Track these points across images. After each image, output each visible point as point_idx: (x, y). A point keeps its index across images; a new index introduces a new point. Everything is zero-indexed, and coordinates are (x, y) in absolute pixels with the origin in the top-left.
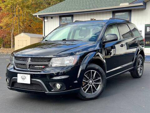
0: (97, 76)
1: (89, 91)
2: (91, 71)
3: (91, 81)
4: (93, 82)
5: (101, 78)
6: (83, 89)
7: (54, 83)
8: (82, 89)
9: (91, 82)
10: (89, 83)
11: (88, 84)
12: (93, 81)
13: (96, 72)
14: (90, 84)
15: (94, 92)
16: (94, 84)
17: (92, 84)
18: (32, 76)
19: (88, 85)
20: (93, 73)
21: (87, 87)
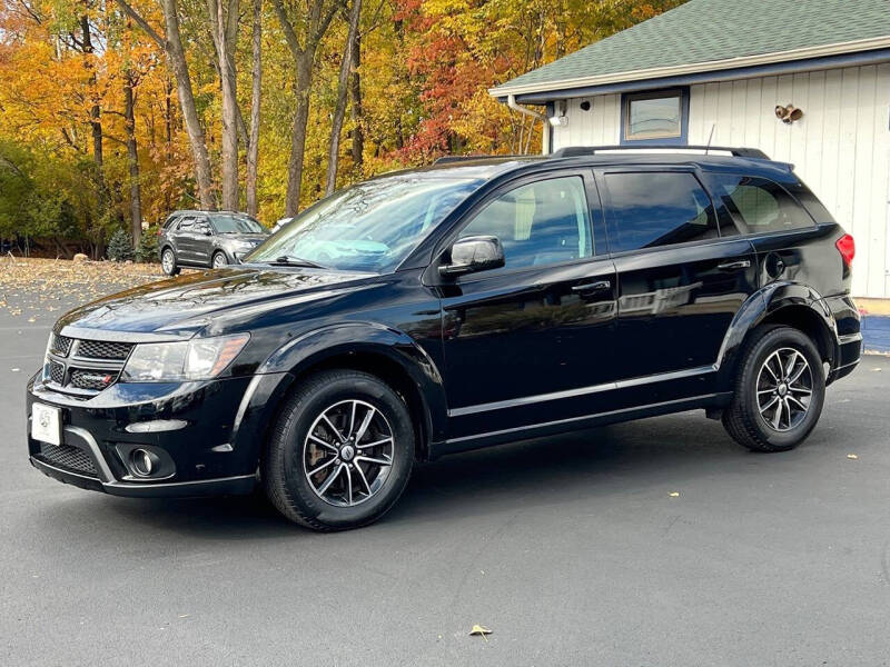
0: (376, 428)
1: (337, 491)
2: (356, 402)
3: (346, 449)
4: (356, 454)
5: (391, 439)
6: (312, 477)
7: (132, 449)
8: (308, 475)
9: (348, 453)
10: (340, 457)
11: (336, 459)
12: (356, 450)
13: (374, 409)
14: (343, 460)
15: (356, 496)
16: (359, 461)
17: (351, 461)
18: (67, 417)
19: (333, 465)
20: (362, 411)
21: (330, 469)
